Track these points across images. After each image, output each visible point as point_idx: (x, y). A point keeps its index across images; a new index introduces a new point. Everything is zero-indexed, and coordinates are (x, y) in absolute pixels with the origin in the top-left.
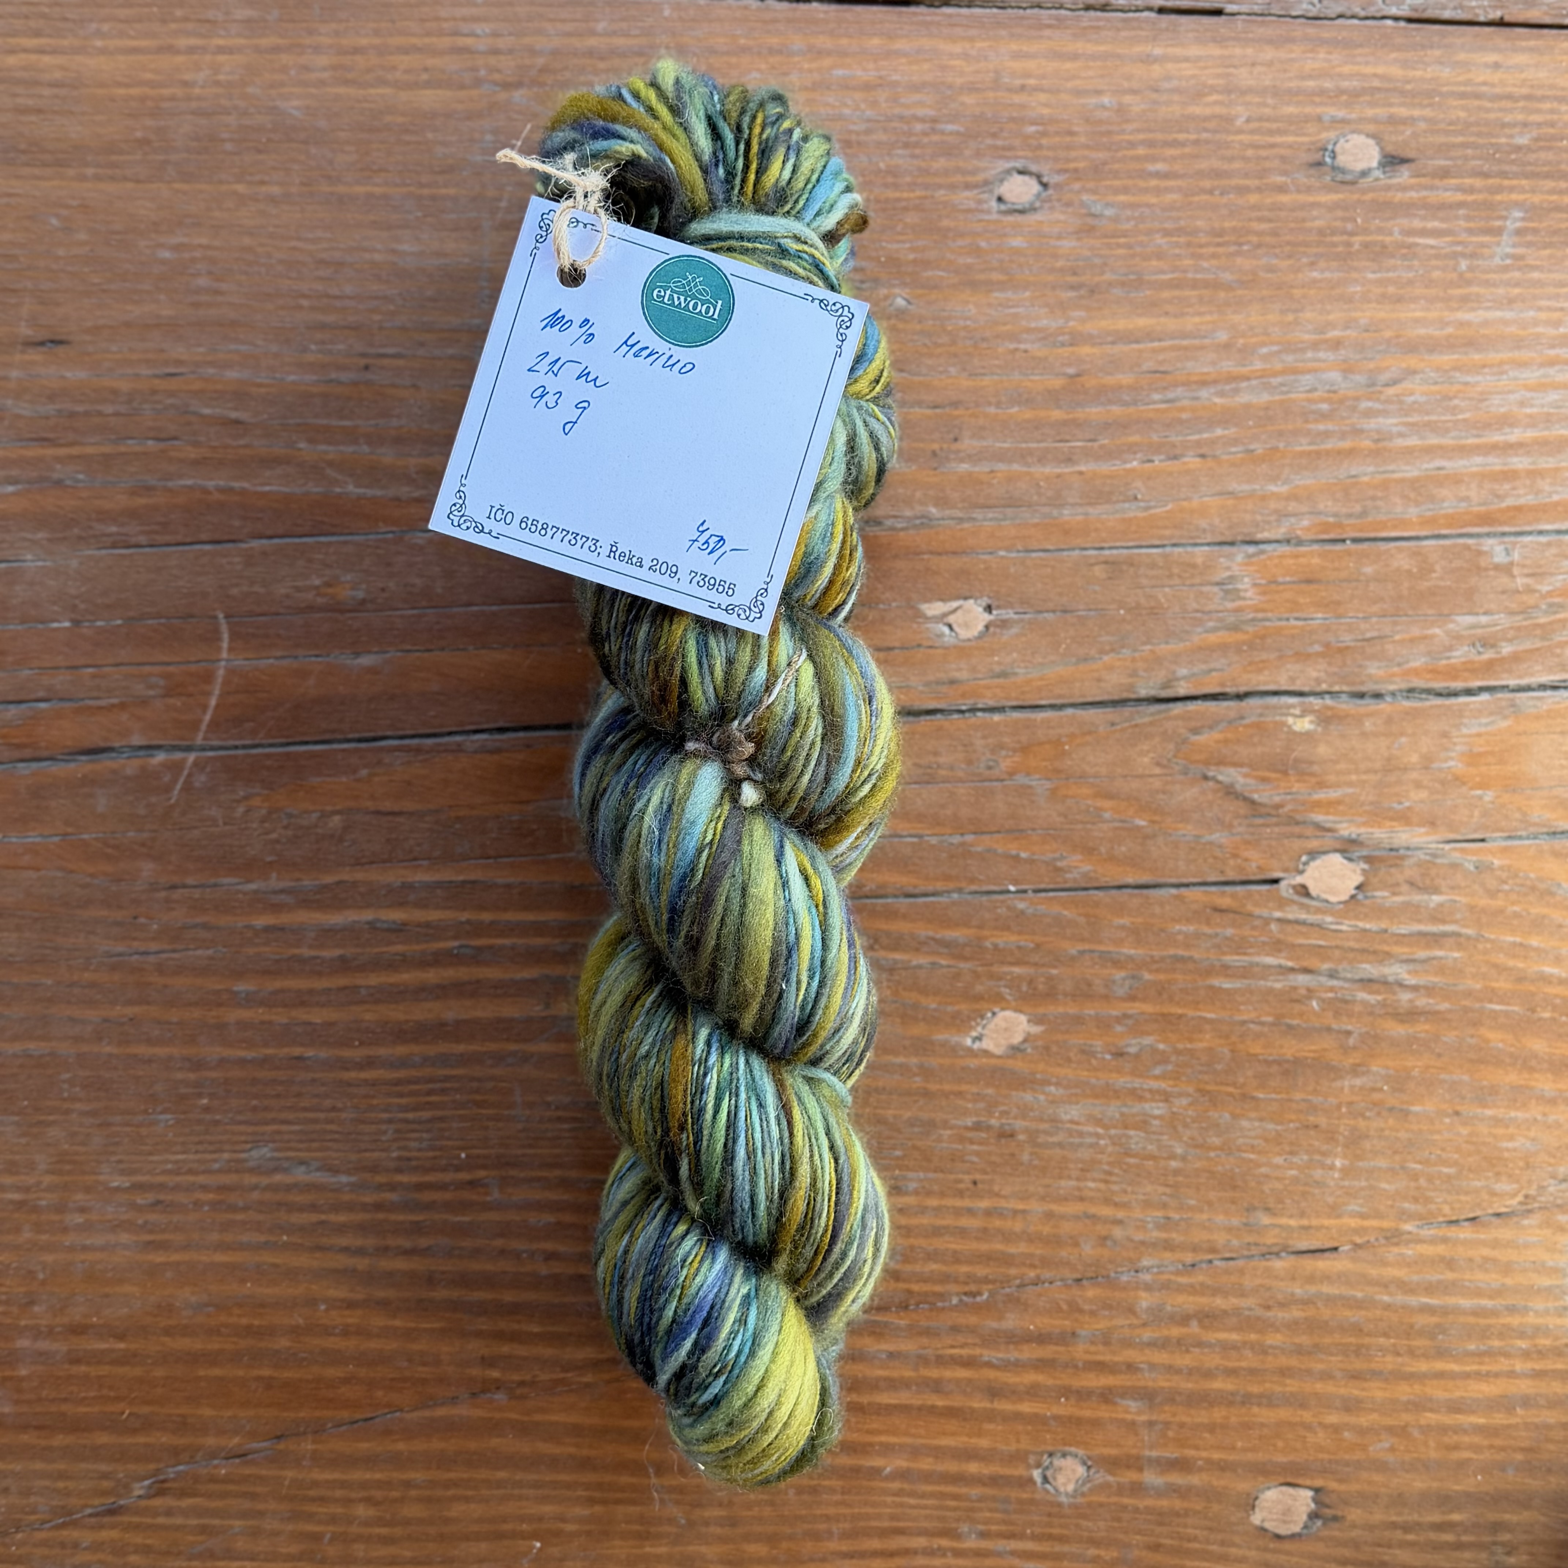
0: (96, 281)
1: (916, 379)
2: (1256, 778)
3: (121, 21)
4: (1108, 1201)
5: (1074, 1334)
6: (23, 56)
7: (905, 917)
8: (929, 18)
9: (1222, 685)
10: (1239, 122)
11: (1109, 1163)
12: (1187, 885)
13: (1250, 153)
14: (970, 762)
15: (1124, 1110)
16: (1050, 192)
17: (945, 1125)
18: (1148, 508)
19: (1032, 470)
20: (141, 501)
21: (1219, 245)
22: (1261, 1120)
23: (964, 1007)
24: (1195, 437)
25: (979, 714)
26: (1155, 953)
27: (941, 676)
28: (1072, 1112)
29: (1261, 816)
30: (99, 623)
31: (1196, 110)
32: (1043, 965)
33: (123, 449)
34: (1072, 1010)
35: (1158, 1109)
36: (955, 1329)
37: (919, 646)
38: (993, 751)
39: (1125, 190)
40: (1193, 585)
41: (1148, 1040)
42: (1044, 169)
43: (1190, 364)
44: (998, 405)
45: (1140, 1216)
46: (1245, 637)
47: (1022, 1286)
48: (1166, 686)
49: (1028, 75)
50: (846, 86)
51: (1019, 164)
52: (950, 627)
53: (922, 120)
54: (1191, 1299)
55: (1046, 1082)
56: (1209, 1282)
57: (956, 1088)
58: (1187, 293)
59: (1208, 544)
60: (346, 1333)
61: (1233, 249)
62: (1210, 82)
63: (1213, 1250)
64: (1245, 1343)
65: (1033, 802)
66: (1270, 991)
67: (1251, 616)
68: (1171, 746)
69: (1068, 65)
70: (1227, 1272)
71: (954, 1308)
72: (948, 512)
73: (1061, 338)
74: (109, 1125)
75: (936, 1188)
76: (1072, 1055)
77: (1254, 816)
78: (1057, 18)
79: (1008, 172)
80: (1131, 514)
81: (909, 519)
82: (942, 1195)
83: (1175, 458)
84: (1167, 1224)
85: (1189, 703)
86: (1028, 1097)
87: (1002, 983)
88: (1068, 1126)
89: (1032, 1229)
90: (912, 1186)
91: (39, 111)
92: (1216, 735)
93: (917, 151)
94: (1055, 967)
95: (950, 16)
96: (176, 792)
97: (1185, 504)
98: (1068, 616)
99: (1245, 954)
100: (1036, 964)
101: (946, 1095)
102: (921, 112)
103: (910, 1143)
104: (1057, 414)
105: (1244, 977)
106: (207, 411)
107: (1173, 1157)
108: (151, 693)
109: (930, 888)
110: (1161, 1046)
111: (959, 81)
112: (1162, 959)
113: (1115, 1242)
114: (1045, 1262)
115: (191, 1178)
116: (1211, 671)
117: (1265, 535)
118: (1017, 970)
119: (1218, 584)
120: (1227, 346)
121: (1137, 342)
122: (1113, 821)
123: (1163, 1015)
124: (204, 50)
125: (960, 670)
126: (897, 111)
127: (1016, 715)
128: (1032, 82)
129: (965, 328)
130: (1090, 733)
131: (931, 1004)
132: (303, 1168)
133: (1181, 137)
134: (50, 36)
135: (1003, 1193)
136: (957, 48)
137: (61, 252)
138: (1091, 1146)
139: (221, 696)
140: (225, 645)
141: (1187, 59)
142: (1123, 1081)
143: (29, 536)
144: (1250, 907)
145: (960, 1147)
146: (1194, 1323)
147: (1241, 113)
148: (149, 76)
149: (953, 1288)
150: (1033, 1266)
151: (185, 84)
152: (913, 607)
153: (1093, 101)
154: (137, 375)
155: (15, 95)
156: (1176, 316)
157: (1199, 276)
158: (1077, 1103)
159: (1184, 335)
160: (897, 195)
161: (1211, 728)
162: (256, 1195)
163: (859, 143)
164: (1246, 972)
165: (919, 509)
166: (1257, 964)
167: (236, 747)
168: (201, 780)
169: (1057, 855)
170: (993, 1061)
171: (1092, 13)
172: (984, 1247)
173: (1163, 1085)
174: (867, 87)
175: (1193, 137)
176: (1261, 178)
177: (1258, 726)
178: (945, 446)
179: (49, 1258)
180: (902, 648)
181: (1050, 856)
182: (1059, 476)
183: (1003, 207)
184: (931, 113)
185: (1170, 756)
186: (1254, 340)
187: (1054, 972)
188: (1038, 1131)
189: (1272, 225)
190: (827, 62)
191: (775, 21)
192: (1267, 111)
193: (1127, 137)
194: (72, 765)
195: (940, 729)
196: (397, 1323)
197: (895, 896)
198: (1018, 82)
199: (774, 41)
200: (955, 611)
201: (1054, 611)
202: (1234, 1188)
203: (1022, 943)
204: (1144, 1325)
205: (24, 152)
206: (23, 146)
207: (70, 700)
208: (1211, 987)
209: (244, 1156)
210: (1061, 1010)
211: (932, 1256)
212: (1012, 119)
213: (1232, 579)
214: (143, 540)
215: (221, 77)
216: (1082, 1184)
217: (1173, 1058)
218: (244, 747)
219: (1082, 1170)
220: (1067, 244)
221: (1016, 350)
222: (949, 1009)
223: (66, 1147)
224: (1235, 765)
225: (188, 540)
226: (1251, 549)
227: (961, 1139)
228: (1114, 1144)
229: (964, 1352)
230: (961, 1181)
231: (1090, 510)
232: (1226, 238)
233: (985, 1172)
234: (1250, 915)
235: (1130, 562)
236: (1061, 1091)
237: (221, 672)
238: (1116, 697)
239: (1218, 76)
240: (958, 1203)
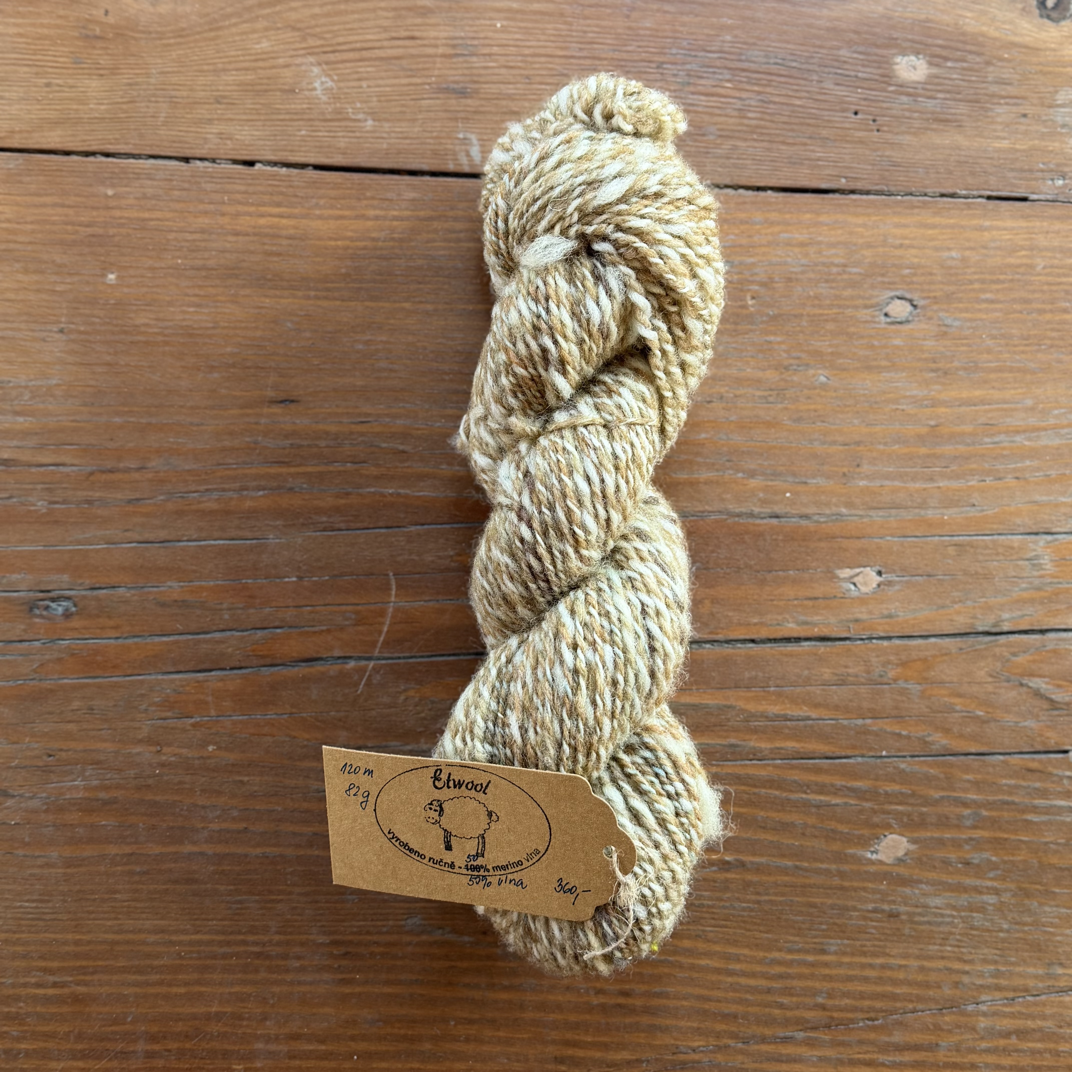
0: (316, 363)
1: (833, 427)
2: (1054, 685)
3: (331, 198)
4: (960, 960)
5: (937, 1045)
6: (269, 219)
7: (826, 771)
8: (841, 202)
9: (1032, 625)
10: (1039, 268)
11: (960, 934)
12: (1009, 754)
13: (1045, 288)
14: (868, 672)
15: (970, 900)
16: (918, 311)
17: (855, 909)
18: (983, 511)
19: (908, 485)
20: (343, 501)
21: (1026, 345)
22: (1057, 906)
23: (866, 832)
24: (1013, 466)
25: (874, 641)
26: (989, 798)
27: (850, 617)
28: (937, 902)
29: (1057, 709)
30: (314, 579)
31: (1012, 261)
32: (917, 805)
33: (331, 468)
34: (936, 835)
35: (991, 899)
36: (861, 1042)
37: (835, 597)
38: (883, 666)
39: (967, 310)
40: (1012, 560)
41: (985, 855)
42: (915, 297)
43: (1008, 420)
44: (885, 444)
45: (980, 968)
46: (1046, 594)
47: (905, 1013)
48: (995, 625)
49: (906, 238)
50: (788, 244)
51: (898, 293)
52: (855, 584)
53: (837, 266)
54: (1012, 1021)
55: (920, 882)
56: (1024, 1010)
57: (861, 884)
58: (1006, 375)
59: (1022, 534)
60: (467, 1040)
61: (1035, 348)
62: (1020, 243)
63: (1026, 990)
64: (1046, 1050)
65: (909, 698)
66: (1063, 823)
67: (1049, 581)
68: (999, 664)
69: (930, 232)
70: (1035, 1004)
71: (861, 1029)
72: (853, 512)
73: (925, 402)
74: (317, 902)
75: (848, 950)
76: (937, 865)
77: (1052, 709)
78: (924, 203)
79: (892, 298)
80: (971, 514)
81: (828, 516)
82: (853, 954)
83: (1000, 479)
84: (997, 974)
85: (1010, 636)
86: (908, 891)
87: (890, 816)
88: (934, 910)
89: (910, 977)
90: (833, 948)
91: (279, 254)
92: (1028, 657)
93: (834, 285)
94: (925, 806)
95: (855, 200)
96: (361, 686)
97: (1006, 508)
98: (931, 579)
99: (1047, 799)
100: (912, 805)
101: (855, 889)
102: (837, 261)
103: (831, 921)
104: (923, 451)
105: (1046, 814)
106: (384, 445)
107: (1001, 930)
108: (347, 623)
109: (843, 754)
110: (994, 859)
111: (861, 241)
112: (994, 802)
113: (964, 985)
114: (919, 999)
115: (369, 938)
116: (1023, 616)
117: (1058, 530)
118: (900, 808)
119: (1028, 560)
120: (1032, 409)
121: (975, 405)
122: (962, 711)
123: (995, 839)
124: (384, 218)
125: (862, 612)
126: (821, 260)
127: (897, 642)
128: (907, 242)
129: (864, 395)
130: (946, 654)
131: (844, 829)
132: (440, 931)
133: (1002, 277)
134: (286, 206)
135: (892, 953)
136: (860, 220)
137: (294, 345)
138: (948, 923)
139: (390, 625)
140: (393, 592)
141: (1005, 229)
142: (969, 881)
143: (272, 523)
144: (1050, 769)
145: (863, 923)
146: (1014, 1037)
147: (1040, 263)
148: (350, 234)
149: (860, 1015)
150: (911, 1001)
151: (374, 239)
152: (830, 572)
153: (946, 254)
154: (341, 422)
155: (264, 244)
156: (999, 389)
157: (1014, 365)
158: (939, 895)
159: (1005, 402)
160: (821, 311)
161: (1024, 652)
162: (410, 949)
163: (797, 280)
164: (1048, 810)
165: (834, 510)
166: (1055, 806)
167: (399, 658)
168: (377, 679)
169: (926, 733)
170: (885, 868)
171: (945, 199)
172: (879, 989)
173: (995, 884)
174: (802, 245)
175: (1010, 277)
176: (1052, 303)
177: (1055, 651)
178: (851, 469)
179: (276, 989)
180: (825, 598)
181: (920, 734)
182: (924, 489)
183: (888, 320)
184: (842, 261)
185: (998, 670)
186: (1049, 405)
187: (924, 809)
188: (914, 914)
189: (1059, 333)
190: (776, 229)
191: (745, 203)
192: (1056, 262)
193: (967, 277)
194: (296, 669)
195: (849, 650)
196: (501, 1034)
197: (820, 758)
198: (898, 242)
199: (743, 216)
200: (858, 575)
201: (922, 576)
202: (1040, 951)
203: (904, 790)
204: (982, 1038)
205: (270, 280)
206: (269, 277)
207: (296, 627)
208: (1026, 820)
209: (403, 923)
210: (929, 834)
211: (846, 995)
212: (894, 265)
213: (1037, 557)
214: (343, 526)
215: (396, 236)
216: (942, 948)
217: (1002, 867)
218: (404, 658)
219: (943, 939)
220: (930, 343)
221: (897, 409)
222: (856, 832)
223: (289, 917)
224: (1040, 676)
225: (371, 526)
226: (1049, 538)
227: (865, 918)
228: (964, 922)
229: (867, 1057)
230: (865, 946)
231: (945, 511)
232: (1031, 341)
233: (880, 940)
234: (1051, 774)
235: (971, 545)
236: (929, 887)
237: (391, 610)
238: (962, 632)
239: (1026, 239)
240: (863, 960)
